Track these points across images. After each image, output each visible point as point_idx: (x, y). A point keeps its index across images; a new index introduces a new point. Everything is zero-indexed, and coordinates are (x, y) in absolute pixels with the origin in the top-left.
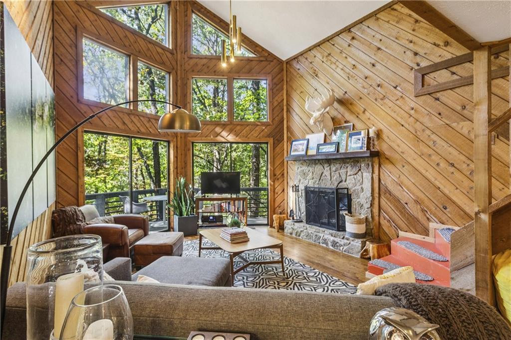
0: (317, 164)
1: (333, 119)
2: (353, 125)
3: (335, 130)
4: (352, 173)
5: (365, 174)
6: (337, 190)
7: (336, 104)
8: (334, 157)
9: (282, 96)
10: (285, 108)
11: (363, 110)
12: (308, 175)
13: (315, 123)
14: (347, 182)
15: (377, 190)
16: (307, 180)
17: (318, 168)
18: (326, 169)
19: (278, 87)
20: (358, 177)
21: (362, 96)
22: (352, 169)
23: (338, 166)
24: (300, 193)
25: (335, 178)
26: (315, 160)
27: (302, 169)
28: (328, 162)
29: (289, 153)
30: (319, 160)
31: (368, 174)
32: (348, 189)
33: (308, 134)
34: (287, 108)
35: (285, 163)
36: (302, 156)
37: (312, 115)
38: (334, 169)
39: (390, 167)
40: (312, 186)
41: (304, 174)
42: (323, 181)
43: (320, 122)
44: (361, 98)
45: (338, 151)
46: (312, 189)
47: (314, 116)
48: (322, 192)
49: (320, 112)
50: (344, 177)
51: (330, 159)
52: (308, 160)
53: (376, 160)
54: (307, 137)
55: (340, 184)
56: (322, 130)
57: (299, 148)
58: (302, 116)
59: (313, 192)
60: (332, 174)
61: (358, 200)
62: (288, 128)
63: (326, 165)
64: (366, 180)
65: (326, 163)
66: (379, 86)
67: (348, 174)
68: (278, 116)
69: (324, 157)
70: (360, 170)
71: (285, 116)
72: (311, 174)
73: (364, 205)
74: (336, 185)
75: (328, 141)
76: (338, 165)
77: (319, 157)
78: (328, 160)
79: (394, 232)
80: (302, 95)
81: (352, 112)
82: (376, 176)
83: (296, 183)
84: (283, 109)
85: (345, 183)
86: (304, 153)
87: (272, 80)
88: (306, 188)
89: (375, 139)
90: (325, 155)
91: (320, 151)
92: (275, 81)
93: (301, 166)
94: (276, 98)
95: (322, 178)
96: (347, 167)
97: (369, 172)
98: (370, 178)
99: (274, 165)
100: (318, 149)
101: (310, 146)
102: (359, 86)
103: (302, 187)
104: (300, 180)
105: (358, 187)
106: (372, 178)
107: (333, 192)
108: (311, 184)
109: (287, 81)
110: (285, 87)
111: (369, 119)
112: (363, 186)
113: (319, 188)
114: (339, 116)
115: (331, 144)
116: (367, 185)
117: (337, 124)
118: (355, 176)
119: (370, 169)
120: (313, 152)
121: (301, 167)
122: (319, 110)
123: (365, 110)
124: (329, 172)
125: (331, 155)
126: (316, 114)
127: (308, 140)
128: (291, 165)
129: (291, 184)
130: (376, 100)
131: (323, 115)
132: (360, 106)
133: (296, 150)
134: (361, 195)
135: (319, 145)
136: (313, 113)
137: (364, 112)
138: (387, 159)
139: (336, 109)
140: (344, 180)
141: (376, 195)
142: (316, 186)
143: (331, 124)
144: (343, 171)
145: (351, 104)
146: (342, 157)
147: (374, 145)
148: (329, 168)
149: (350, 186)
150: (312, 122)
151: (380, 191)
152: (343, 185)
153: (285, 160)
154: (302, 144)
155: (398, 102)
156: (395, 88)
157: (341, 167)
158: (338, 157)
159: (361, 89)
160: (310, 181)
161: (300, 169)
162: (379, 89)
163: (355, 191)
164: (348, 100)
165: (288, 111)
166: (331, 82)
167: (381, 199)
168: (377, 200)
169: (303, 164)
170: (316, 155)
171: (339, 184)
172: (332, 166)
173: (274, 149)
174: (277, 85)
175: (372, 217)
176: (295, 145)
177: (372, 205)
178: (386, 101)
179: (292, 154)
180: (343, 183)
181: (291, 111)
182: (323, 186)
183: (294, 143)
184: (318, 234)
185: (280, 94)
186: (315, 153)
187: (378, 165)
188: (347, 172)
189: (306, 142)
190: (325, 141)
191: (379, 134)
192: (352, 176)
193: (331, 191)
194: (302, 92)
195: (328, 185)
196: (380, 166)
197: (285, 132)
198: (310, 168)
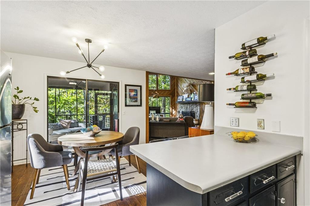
1: (190, 90)
2: (196, 92)
3: (191, 94)
6: (191, 112)
13: (184, 91)
15: (201, 112)
16: (183, 109)
17: (186, 105)
18: (188, 106)
21: (198, 84)
22: (195, 105)
23: (191, 105)
25: (191, 108)
26: (185, 103)
31: (199, 107)
32: (194, 111)
35: (176, 104)
37: (184, 89)
38: (190, 106)
41: (182, 107)
43: (186, 91)
45: (191, 100)
48: (187, 113)
50: (193, 108)
52: (183, 103)
53: (201, 103)
54: (183, 95)
56: (187, 94)
57: (180, 99)
59: (184, 113)
61: (196, 115)
65: (188, 104)
66: (202, 82)
68: (173, 88)
69: (187, 102)
70: (197, 106)
71: (176, 88)
72: (184, 107)
73: (198, 116)
74: (191, 110)
80: (181, 81)
81: (195, 89)
82: (201, 107)
83: (179, 110)
84: (175, 86)
86: (182, 100)
88: (182, 112)
94: (173, 82)
95: (187, 109)
99: (172, 104)
100: (186, 99)
101: (184, 98)
102: (197, 81)
103: (181, 112)
105: (197, 111)
108: (184, 111)
113: (186, 112)
114: (192, 89)
115: (189, 98)
116: (199, 110)
118: (196, 108)
120: (184, 100)
121: (181, 105)
125: (189, 101)
126: (185, 89)
127: (183, 96)
128: (178, 104)
129: (178, 110)
131: (187, 89)
132: (197, 87)
133: (179, 100)
134: (197, 113)
135: (186, 98)
141: (201, 113)
142: (185, 111)
143: (190, 92)
144: (193, 106)
145: (195, 86)
146: (193, 102)
149: (195, 111)
150: (183, 91)
152: (193, 110)
153: (176, 102)
154: (181, 98)
158: (191, 102)
164: (194, 85)
165: (177, 86)
173: (172, 99)
175: (200, 119)
177: (200, 116)
179: (178, 100)
182: (187, 111)
183: (179, 97)
189: (182, 97)
190: (188, 97)
193: (189, 112)
194: (181, 80)
195: (189, 111)
196: (202, 105)
197: (176, 93)
198: (183, 105)
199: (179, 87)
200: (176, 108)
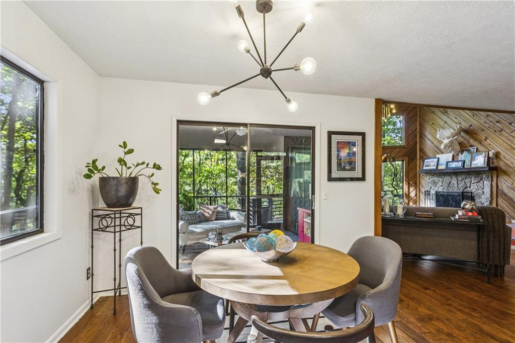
0: (446, 175)
1: (460, 144)
2: (477, 148)
3: (462, 152)
4: (475, 181)
5: (485, 182)
6: (463, 193)
7: (462, 134)
8: (460, 171)
9: (416, 125)
11: (484, 138)
12: (438, 183)
13: (445, 147)
14: (471, 188)
15: (495, 193)
16: (437, 187)
17: (447, 179)
18: (453, 179)
19: (413, 119)
20: (481, 184)
21: (484, 128)
22: (476, 179)
23: (464, 176)
24: (431, 196)
25: (461, 185)
26: (444, 173)
27: (433, 179)
29: (421, 167)
30: (447, 173)
31: (488, 182)
32: (471, 193)
33: (438, 154)
34: (420, 135)
35: (418, 175)
36: (433, 170)
37: (443, 142)
39: (506, 177)
40: (442, 191)
41: (435, 183)
42: (452, 188)
43: (449, 147)
44: (483, 130)
45: (464, 166)
46: (442, 193)
47: (444, 142)
48: (450, 195)
49: (449, 140)
50: (468, 185)
51: (457, 172)
52: (437, 173)
53: (495, 172)
54: (438, 156)
55: (466, 189)
56: (451, 152)
57: (430, 164)
58: (433, 141)
59: (442, 195)
60: (459, 182)
61: (481, 200)
62: (421, 150)
63: (453, 177)
64: (486, 186)
65: (453, 175)
66: (497, 122)
67: (472, 182)
68: (412, 141)
69: (452, 171)
70: (482, 179)
71: (418, 141)
72: (440, 183)
74: (462, 190)
75: (455, 159)
77: (448, 171)
78: (455, 173)
80: (434, 126)
81: (476, 140)
82: (494, 183)
83: (428, 189)
84: (416, 136)
86: (435, 168)
87: (408, 115)
88: (436, 192)
89: (494, 159)
90: (453, 169)
91: (448, 166)
92: (410, 115)
94: (411, 128)
95: (450, 185)
96: (471, 178)
97: (489, 181)
98: (489, 185)
99: (408, 176)
101: (440, 162)
102: (482, 122)
103: (433, 192)
104: (431, 188)
105: (480, 191)
106: (491, 185)
107: (459, 195)
108: (440, 189)
109: (420, 115)
110: (418, 119)
111: (489, 144)
112: (484, 190)
113: (448, 193)
114: (466, 142)
115: (458, 161)
116: (487, 190)
117: (463, 148)
118: (478, 184)
119: (490, 179)
120: (440, 167)
121: (432, 178)
122: (448, 138)
123: (486, 138)
124: (456, 181)
125: (458, 169)
126: (446, 141)
127: (439, 159)
128: (423, 177)
129: (423, 190)
130: (495, 131)
131: (451, 142)
132: (482, 136)
133: (427, 166)
134: (483, 197)
135: (447, 162)
136: (443, 140)
137: (485, 140)
138: (503, 171)
139: (463, 137)
140: (469, 186)
141: (495, 196)
142: (445, 191)
143: (458, 148)
144: (468, 180)
145: (475, 134)
146: (467, 170)
147: (493, 162)
148: (456, 178)
149: (473, 191)
150: (442, 147)
151: (497, 193)
152: (468, 190)
153: (418, 173)
154: (433, 161)
155: (512, 134)
156: (510, 124)
157: (466, 178)
158: (464, 170)
159: (484, 124)
160: (440, 188)
161: (431, 180)
162: (498, 124)
163: (477, 194)
164: (472, 131)
165: (421, 137)
166: (458, 118)
167: (499, 199)
168: (495, 199)
169: (434, 176)
170: (445, 169)
171: (464, 189)
172: (459, 177)
173: (408, 164)
174: (412, 118)
176: (427, 162)
178: (503, 133)
179: (424, 168)
180: (468, 188)
181: (424, 137)
182: (450, 191)
183: (426, 161)
185: (414, 125)
186: (444, 168)
187: (496, 176)
188: (471, 181)
189: (436, 160)
190: (453, 159)
191: (497, 155)
192: (476, 184)
193: (457, 194)
194: (433, 124)
195: (455, 190)
196: (497, 177)
197: (418, 152)
198: (439, 178)
199: (426, 140)
200: (418, 184)
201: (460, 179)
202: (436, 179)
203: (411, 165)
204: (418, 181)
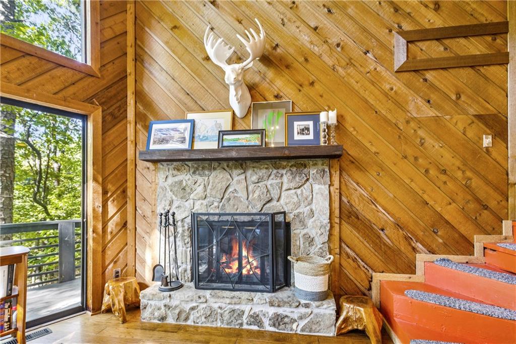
0: (215, 169)
4: (292, 185)
5: (316, 187)
10: (130, 52)
12: (192, 190)
14: (282, 201)
16: (191, 201)
17: (218, 178)
18: (236, 179)
20: (305, 192)
22: (294, 178)
25: (256, 195)
26: (210, 160)
27: (176, 179)
28: (241, 165)
29: (140, 145)
30: (218, 161)
31: (323, 187)
32: (284, 213)
35: (130, 167)
39: (357, 174)
41: (184, 189)
42: (231, 202)
46: (206, 216)
49: (242, 65)
50: (275, 193)
51: (245, 159)
53: (336, 163)
55: (268, 205)
60: (250, 188)
61: (305, 231)
63: (235, 171)
64: (319, 196)
65: (236, 168)
67: (285, 188)
68: (112, 62)
70: (308, 180)
72: (200, 189)
73: (316, 239)
74: (259, 207)
76: (264, 171)
78: (240, 161)
79: (364, 276)
82: (335, 190)
85: (278, 203)
93: (175, 172)
95: (226, 196)
96: (282, 176)
97: (325, 184)
98: (327, 192)
99: (104, 169)
100: (221, 139)
101: (198, 132)
105: (304, 210)
106: (329, 193)
108: (199, 208)
111: (321, 96)
112: (313, 207)
113: (221, 215)
115: (251, 131)
116: (321, 205)
118: (299, 191)
119: (327, 179)
121: (174, 176)
124: (244, 184)
127: (194, 124)
128: (145, 172)
129: (146, 210)
134: (310, 222)
135: (221, 134)
140: (277, 197)
141: (336, 220)
144: (272, 182)
146: (273, 155)
148: (243, 177)
152: (275, 206)
153: (130, 160)
157: (270, 176)
160: (198, 203)
161: (171, 180)
163: (298, 216)
167: (343, 227)
168: (337, 228)
169: (178, 170)
171: (264, 205)
172: (249, 172)
177: (330, 238)
180: (274, 203)
182: (228, 210)
184: (237, 307)
187: (338, 173)
188: (282, 183)
192: (293, 191)
198: (197, 177)
200: (130, 192)
201: (254, 178)
202: (185, 177)
203: (113, 133)
204: (130, 184)
